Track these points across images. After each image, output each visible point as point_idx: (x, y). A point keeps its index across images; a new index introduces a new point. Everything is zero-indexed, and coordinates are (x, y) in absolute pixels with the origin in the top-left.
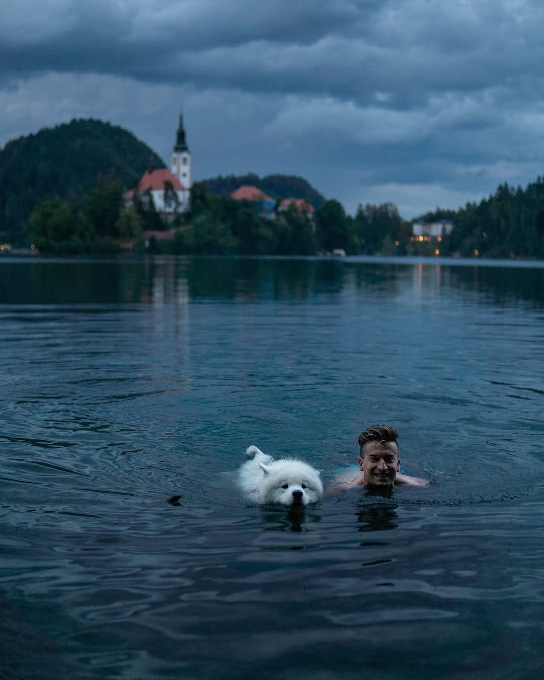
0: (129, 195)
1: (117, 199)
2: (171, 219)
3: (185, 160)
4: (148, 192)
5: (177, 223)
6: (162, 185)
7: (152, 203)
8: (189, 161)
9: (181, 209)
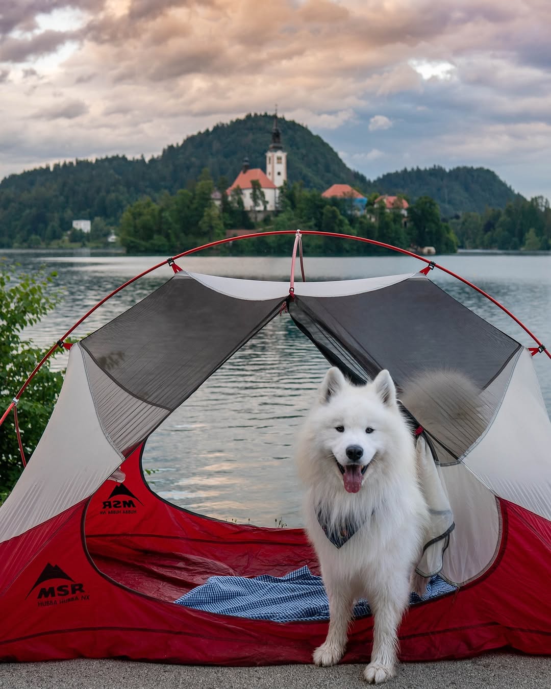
0: (216, 194)
1: (206, 200)
2: (261, 217)
3: (279, 159)
4: (239, 191)
5: (266, 221)
6: (250, 185)
7: (241, 203)
8: (284, 160)
9: (270, 207)
